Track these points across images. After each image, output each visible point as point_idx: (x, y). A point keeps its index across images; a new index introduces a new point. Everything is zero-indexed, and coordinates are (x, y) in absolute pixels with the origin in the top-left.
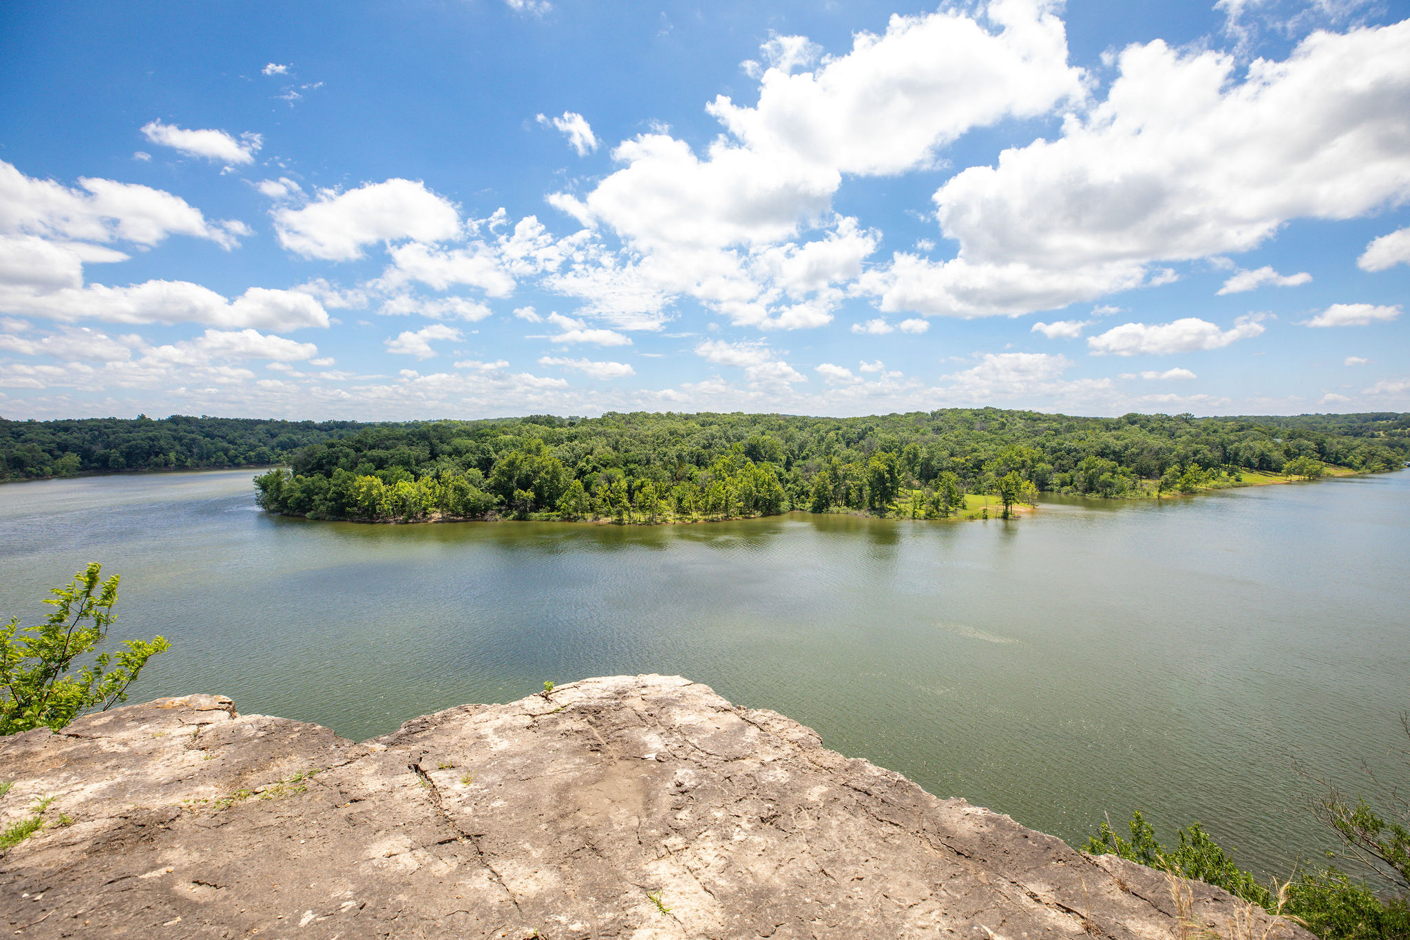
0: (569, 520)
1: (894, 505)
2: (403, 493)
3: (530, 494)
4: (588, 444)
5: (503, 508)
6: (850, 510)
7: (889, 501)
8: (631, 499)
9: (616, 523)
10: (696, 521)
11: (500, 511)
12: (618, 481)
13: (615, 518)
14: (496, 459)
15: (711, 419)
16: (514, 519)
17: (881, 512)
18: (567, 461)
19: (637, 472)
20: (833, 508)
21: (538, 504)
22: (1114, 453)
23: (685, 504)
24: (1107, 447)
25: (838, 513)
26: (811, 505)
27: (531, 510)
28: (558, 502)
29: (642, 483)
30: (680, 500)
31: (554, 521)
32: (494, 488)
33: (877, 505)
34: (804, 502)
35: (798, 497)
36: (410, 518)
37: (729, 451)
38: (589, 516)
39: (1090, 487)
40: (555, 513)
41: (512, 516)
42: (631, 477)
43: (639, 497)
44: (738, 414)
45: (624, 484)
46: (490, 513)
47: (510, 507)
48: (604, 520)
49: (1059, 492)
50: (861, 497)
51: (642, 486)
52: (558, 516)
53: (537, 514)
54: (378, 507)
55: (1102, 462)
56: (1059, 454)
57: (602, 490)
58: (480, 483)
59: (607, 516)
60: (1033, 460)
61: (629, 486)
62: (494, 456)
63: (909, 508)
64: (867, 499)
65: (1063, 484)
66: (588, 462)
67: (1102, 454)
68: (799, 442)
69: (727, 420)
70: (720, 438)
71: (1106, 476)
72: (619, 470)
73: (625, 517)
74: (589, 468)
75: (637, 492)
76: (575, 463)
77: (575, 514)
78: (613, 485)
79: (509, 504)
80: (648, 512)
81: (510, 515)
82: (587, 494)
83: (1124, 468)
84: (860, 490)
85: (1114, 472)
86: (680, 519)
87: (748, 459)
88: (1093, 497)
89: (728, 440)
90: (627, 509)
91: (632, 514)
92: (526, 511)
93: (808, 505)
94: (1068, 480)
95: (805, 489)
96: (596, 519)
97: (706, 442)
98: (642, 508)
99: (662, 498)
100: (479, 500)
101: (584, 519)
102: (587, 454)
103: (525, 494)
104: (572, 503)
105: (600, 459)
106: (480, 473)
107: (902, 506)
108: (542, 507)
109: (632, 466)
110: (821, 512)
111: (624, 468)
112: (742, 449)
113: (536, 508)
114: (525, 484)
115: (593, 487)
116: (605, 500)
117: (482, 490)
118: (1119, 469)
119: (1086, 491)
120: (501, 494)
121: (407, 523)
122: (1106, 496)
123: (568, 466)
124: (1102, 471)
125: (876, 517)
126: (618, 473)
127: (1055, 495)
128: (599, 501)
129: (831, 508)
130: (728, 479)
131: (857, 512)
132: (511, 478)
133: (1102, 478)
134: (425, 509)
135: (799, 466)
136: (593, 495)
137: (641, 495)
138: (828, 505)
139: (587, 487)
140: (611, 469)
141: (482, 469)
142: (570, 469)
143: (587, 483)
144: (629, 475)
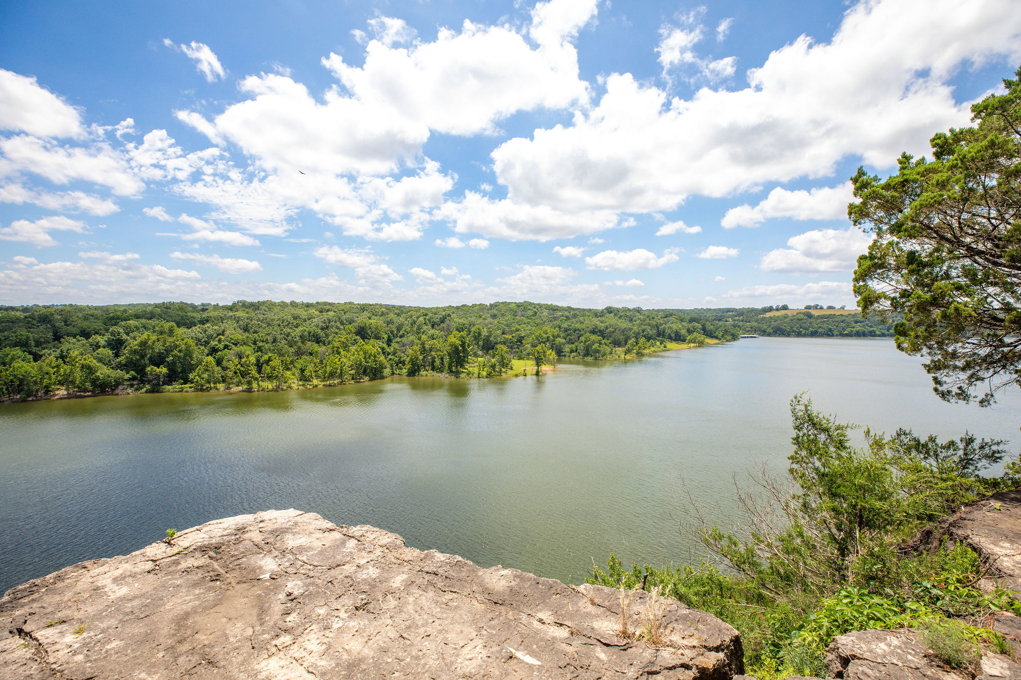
0: (202, 390)
1: (465, 369)
2: (20, 373)
3: (164, 370)
4: (220, 327)
5: (135, 382)
6: (435, 373)
7: (462, 366)
8: (259, 372)
9: (246, 391)
10: (316, 386)
11: (132, 386)
12: (248, 357)
13: (245, 387)
14: (127, 340)
15: (328, 307)
16: (146, 392)
17: (457, 374)
18: (199, 340)
19: (265, 349)
20: (423, 372)
21: (171, 378)
22: (600, 331)
23: (307, 373)
24: (596, 328)
25: (426, 375)
26: (406, 371)
27: (164, 384)
28: (191, 376)
29: (270, 357)
30: (302, 371)
31: (187, 392)
32: (125, 365)
33: (454, 369)
34: (401, 369)
35: (397, 365)
36: (29, 396)
37: (343, 331)
38: (221, 386)
39: (587, 354)
40: (188, 385)
41: (145, 389)
42: (260, 353)
43: (267, 369)
44: (350, 303)
45: (253, 359)
46: (120, 387)
47: (142, 382)
48: (235, 389)
49: (569, 356)
50: (442, 363)
51: (270, 360)
52: (191, 387)
53: (170, 387)
55: (594, 337)
56: (569, 332)
57: (232, 363)
58: (110, 361)
59: (238, 386)
60: (553, 336)
61: (258, 361)
62: (125, 337)
63: (476, 370)
64: (446, 365)
65: (572, 351)
66: (220, 341)
67: (593, 332)
68: (397, 324)
69: (341, 308)
70: (336, 322)
71: (596, 346)
72: (249, 348)
73: (255, 385)
74: (221, 346)
75: (265, 365)
76: (207, 343)
77: (208, 385)
78: (243, 360)
79: (141, 380)
80: (275, 381)
81: (142, 388)
82: (219, 368)
83: (605, 341)
84: (442, 359)
85: (600, 343)
86: (303, 385)
87: (358, 337)
88: (589, 359)
89: (342, 323)
90: (256, 379)
91: (260, 383)
92: (159, 385)
93: (404, 371)
94: (574, 349)
95: (402, 359)
96: (228, 388)
97: (324, 325)
98: (270, 378)
99: (288, 369)
100: (109, 376)
101: (217, 389)
102: (219, 335)
103: (158, 370)
104: (205, 376)
105: (232, 339)
106: (110, 352)
107: (471, 369)
108: (175, 381)
109: (261, 344)
110: (414, 375)
111: (253, 346)
112: (353, 330)
113: (170, 383)
114: (158, 361)
115: (224, 363)
116: (235, 373)
117: (112, 368)
118: (603, 342)
119: (585, 356)
120: (133, 370)
121: (24, 400)
122: (596, 359)
123: (201, 345)
124: (594, 343)
125: (453, 378)
126: (248, 350)
127: (567, 358)
128: (230, 374)
129: (421, 373)
130: (343, 353)
131: (440, 374)
132: (143, 357)
133: (594, 347)
134: (47, 387)
135: (397, 342)
136: (225, 369)
137: (269, 367)
138: (419, 370)
139: (219, 363)
140: (242, 347)
141: (112, 349)
142: (203, 348)
143: (219, 359)
144: (257, 352)
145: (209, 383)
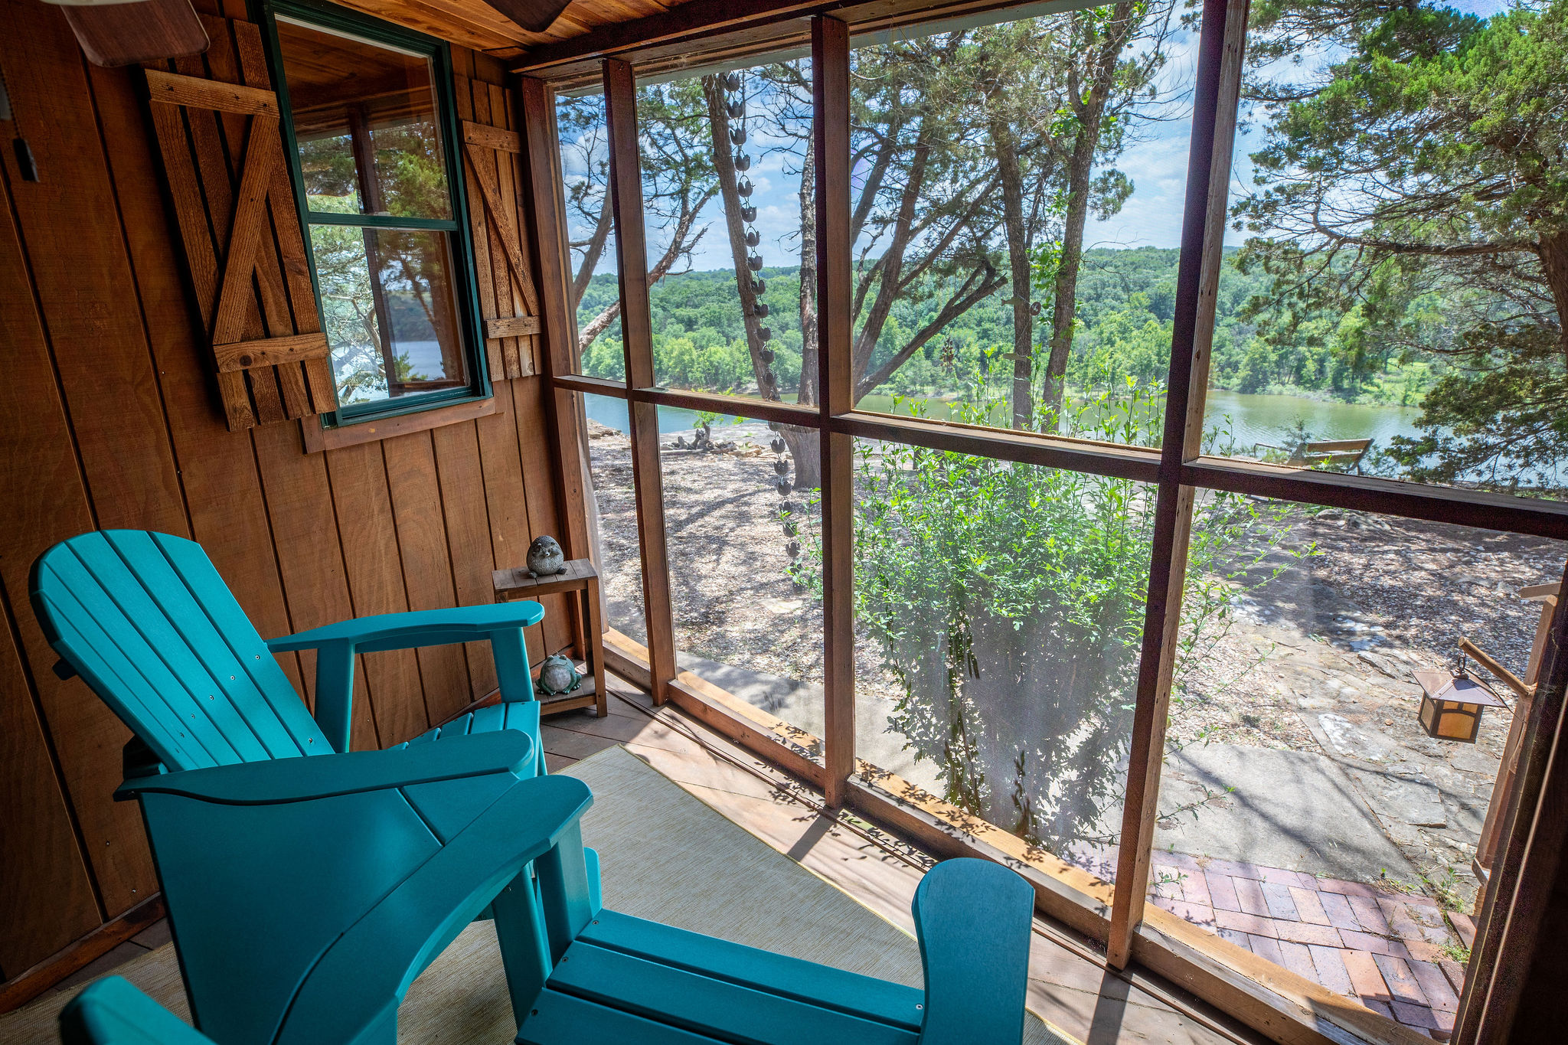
0: (904, 393)
1: (1372, 384)
2: (715, 359)
6: (1299, 390)
7: (1366, 379)
8: (983, 371)
12: (969, 346)
13: (962, 393)
15: (1105, 258)
17: (1350, 395)
18: (905, 319)
19: (995, 334)
20: (1273, 387)
25: (1280, 393)
26: (1238, 381)
29: (997, 348)
31: (886, 395)
33: (1346, 384)
34: (1229, 378)
35: (1222, 370)
37: (1126, 305)
38: (929, 390)
40: (888, 386)
42: (985, 341)
43: (994, 367)
44: (1150, 249)
45: (975, 350)
48: (948, 395)
50: (1321, 371)
51: (999, 352)
52: (891, 389)
54: (690, 375)
59: (952, 390)
63: (1400, 390)
64: (1330, 375)
66: (930, 320)
68: (1234, 289)
69: (1129, 260)
70: (1115, 287)
76: (914, 323)
77: (912, 387)
78: (962, 351)
80: (1005, 387)
82: (929, 363)
84: (1321, 362)
87: (1152, 315)
89: (1126, 289)
93: (1235, 381)
95: (1234, 359)
96: (939, 394)
97: (1092, 292)
101: (924, 393)
102: (930, 310)
104: (910, 373)
107: (1387, 387)
109: (987, 325)
110: (1253, 392)
111: (978, 329)
112: (1146, 302)
115: (938, 354)
123: (906, 326)
125: (1339, 402)
129: (1269, 388)
130: (1118, 343)
131: (1310, 393)
134: (739, 378)
135: (1229, 326)
136: (935, 363)
138: (1265, 382)
139: (931, 353)
140: (961, 330)
142: (908, 330)
143: (929, 348)
144: (982, 338)
145: (915, 384)
